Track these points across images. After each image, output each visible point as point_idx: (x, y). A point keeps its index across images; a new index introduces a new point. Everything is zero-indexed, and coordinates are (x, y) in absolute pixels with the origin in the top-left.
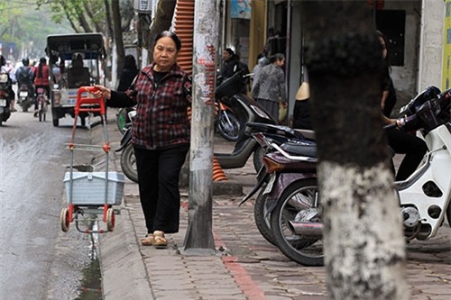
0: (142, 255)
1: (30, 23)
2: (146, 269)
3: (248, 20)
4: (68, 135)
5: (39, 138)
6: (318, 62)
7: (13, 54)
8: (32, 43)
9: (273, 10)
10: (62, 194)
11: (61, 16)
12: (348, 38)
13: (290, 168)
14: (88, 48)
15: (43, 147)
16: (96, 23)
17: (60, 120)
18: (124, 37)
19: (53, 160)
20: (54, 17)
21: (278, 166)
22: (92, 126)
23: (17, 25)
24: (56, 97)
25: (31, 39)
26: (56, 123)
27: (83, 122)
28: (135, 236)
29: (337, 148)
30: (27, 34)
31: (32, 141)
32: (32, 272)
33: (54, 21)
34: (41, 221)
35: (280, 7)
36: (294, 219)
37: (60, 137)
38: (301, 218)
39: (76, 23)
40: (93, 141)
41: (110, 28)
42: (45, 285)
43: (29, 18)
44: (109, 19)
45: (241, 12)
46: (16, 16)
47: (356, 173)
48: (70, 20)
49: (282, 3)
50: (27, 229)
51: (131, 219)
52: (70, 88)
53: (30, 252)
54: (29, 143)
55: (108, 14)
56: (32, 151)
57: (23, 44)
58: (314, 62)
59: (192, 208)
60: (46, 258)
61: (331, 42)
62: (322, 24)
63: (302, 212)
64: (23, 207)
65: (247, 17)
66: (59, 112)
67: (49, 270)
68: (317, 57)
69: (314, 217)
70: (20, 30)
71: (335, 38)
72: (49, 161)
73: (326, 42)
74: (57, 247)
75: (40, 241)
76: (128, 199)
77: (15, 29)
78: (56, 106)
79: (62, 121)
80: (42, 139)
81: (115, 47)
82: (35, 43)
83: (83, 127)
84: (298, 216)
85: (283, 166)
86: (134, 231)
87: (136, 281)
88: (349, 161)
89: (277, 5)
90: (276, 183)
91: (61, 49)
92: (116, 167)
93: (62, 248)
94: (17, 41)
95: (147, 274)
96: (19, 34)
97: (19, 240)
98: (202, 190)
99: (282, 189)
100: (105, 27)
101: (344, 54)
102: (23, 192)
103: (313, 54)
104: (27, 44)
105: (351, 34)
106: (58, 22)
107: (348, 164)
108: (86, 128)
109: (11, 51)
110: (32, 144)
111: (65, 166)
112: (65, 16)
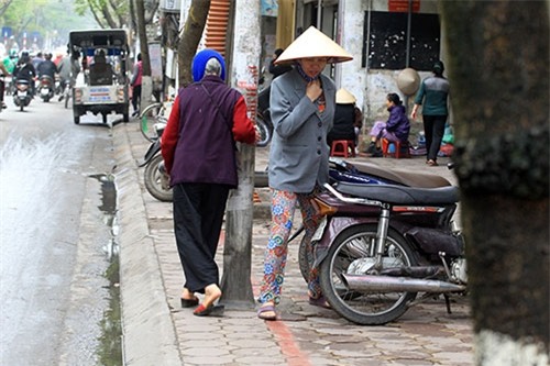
0: (171, 308)
1: (54, 12)
2: (175, 329)
3: (275, 18)
4: (90, 135)
5: (58, 139)
6: (482, 174)
7: (37, 43)
8: (56, 32)
9: (302, 10)
10: (80, 212)
11: (85, 8)
12: (530, 137)
13: (343, 211)
14: (111, 43)
15: (62, 150)
16: (119, 16)
17: (81, 118)
18: (147, 30)
19: (72, 167)
20: (78, 9)
21: (330, 209)
22: (114, 124)
23: (42, 14)
24: (78, 94)
25: (55, 28)
26: (77, 121)
27: (105, 120)
28: (161, 277)
29: (509, 312)
30: (52, 24)
31: (52, 142)
32: (43, 326)
33: (77, 13)
34: (57, 251)
35: (310, 7)
36: (346, 270)
37: (81, 137)
38: (354, 270)
39: (100, 15)
40: (115, 143)
41: (133, 21)
42: (57, 348)
43: (53, 8)
44: (132, 12)
45: (268, 9)
46: (41, 6)
47: (539, 352)
48: (94, 13)
49: (312, 3)
50: (40, 262)
51: (156, 253)
52: (92, 85)
53: (42, 296)
54: (47, 146)
55: (132, 7)
56: (50, 156)
57: (47, 33)
58: (473, 173)
59: (229, 254)
60: (59, 305)
61: (503, 142)
62: (488, 112)
63: (356, 262)
64: (37, 229)
65: (273, 15)
66: (81, 109)
67: (63, 323)
68: (480, 165)
69: (371, 269)
70: (44, 18)
71: (509, 137)
72: (68, 167)
73: (495, 142)
74: (73, 289)
75: (54, 280)
76: (152, 223)
77: (39, 18)
78: (78, 103)
79: (83, 119)
80: (62, 139)
81: (138, 42)
82: (59, 32)
83: (104, 125)
84: (351, 267)
85: (335, 210)
86: (160, 269)
87: (163, 349)
88: (528, 334)
89: (307, 4)
90: (327, 228)
91: (83, 44)
92: (139, 179)
93: (79, 290)
94: (42, 30)
95: (177, 337)
96: (44, 23)
97: (30, 278)
98: (240, 233)
99: (333, 236)
100: (128, 19)
101: (524, 164)
102: (38, 210)
103: (473, 160)
104: (51, 32)
105: (536, 131)
106: (81, 14)
107: (527, 339)
108: (107, 126)
109: (35, 40)
110: (50, 146)
111: (84, 174)
112: (89, 9)
